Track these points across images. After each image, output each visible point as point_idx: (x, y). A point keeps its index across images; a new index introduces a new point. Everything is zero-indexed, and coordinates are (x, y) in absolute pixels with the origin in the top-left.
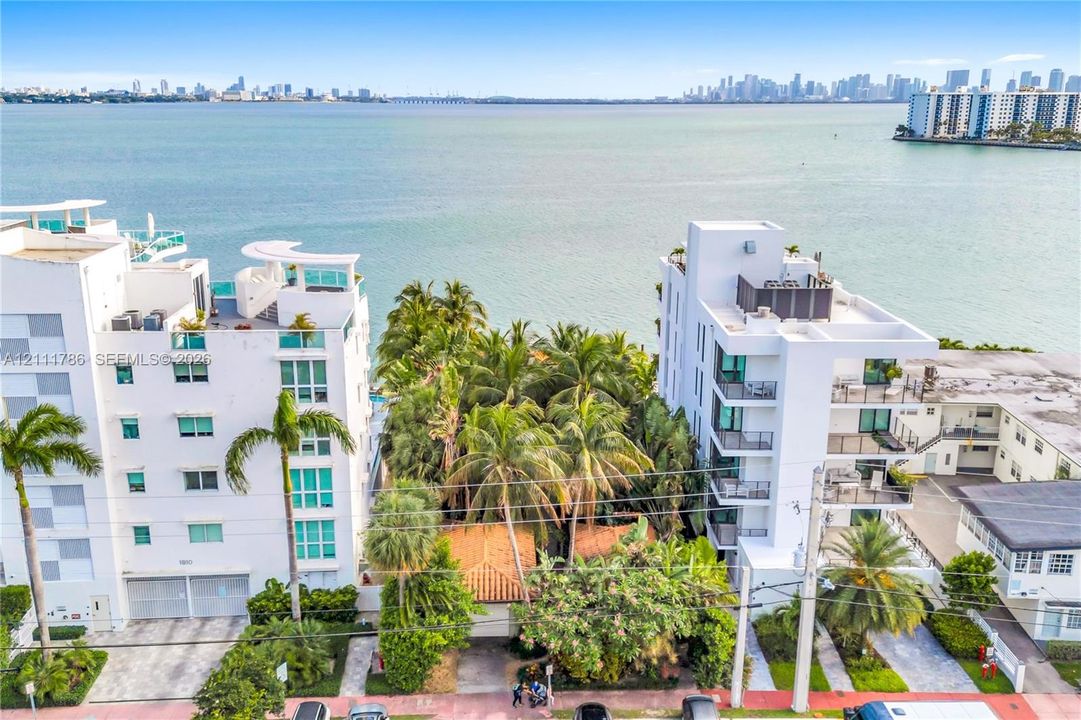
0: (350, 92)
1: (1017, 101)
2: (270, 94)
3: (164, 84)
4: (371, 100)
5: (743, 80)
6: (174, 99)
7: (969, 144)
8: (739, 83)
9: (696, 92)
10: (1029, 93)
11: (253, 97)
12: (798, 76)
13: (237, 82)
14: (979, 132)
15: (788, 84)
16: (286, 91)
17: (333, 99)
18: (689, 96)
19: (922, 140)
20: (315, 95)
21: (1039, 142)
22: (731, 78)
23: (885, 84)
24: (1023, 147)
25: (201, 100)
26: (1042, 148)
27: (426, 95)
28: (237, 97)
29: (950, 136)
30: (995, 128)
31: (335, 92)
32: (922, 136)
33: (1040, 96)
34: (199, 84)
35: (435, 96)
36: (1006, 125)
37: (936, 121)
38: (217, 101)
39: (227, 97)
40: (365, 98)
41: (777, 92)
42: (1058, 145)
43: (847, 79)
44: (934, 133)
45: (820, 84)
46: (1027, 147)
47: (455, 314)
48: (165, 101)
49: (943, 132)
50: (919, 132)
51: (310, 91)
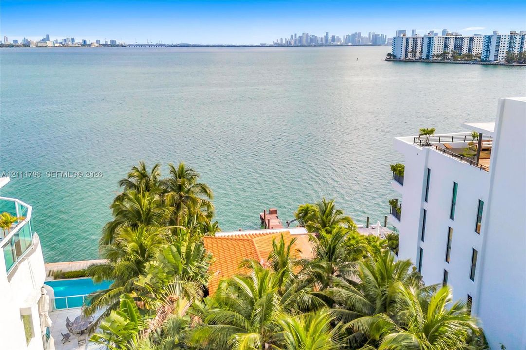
0: (106, 42)
1: (446, 41)
2: (63, 43)
3: (6, 39)
4: (117, 46)
5: (302, 35)
6: (11, 46)
7: (423, 62)
8: (300, 37)
9: (279, 42)
10: (451, 37)
11: (54, 45)
12: (327, 34)
13: (45, 37)
14: (428, 56)
15: (323, 37)
16: (72, 42)
17: (97, 45)
18: (276, 43)
19: (400, 61)
20: (87, 43)
21: (457, 61)
22: (296, 34)
23: (368, 37)
24: (450, 63)
25: (25, 46)
26: (460, 63)
27: (145, 43)
28: (45, 45)
29: (413, 58)
30: (436, 54)
31: (98, 42)
32: (400, 59)
33: (456, 38)
34: (25, 39)
35: (150, 43)
36: (441, 52)
37: (406, 51)
38: (34, 46)
39: (39, 44)
40: (114, 44)
41: (318, 41)
42: (468, 62)
43: (350, 35)
44: (406, 57)
45: (338, 37)
46: (452, 63)
47: (181, 197)
48: (5, 46)
49: (409, 56)
50: (398, 56)
51: (85, 42)
